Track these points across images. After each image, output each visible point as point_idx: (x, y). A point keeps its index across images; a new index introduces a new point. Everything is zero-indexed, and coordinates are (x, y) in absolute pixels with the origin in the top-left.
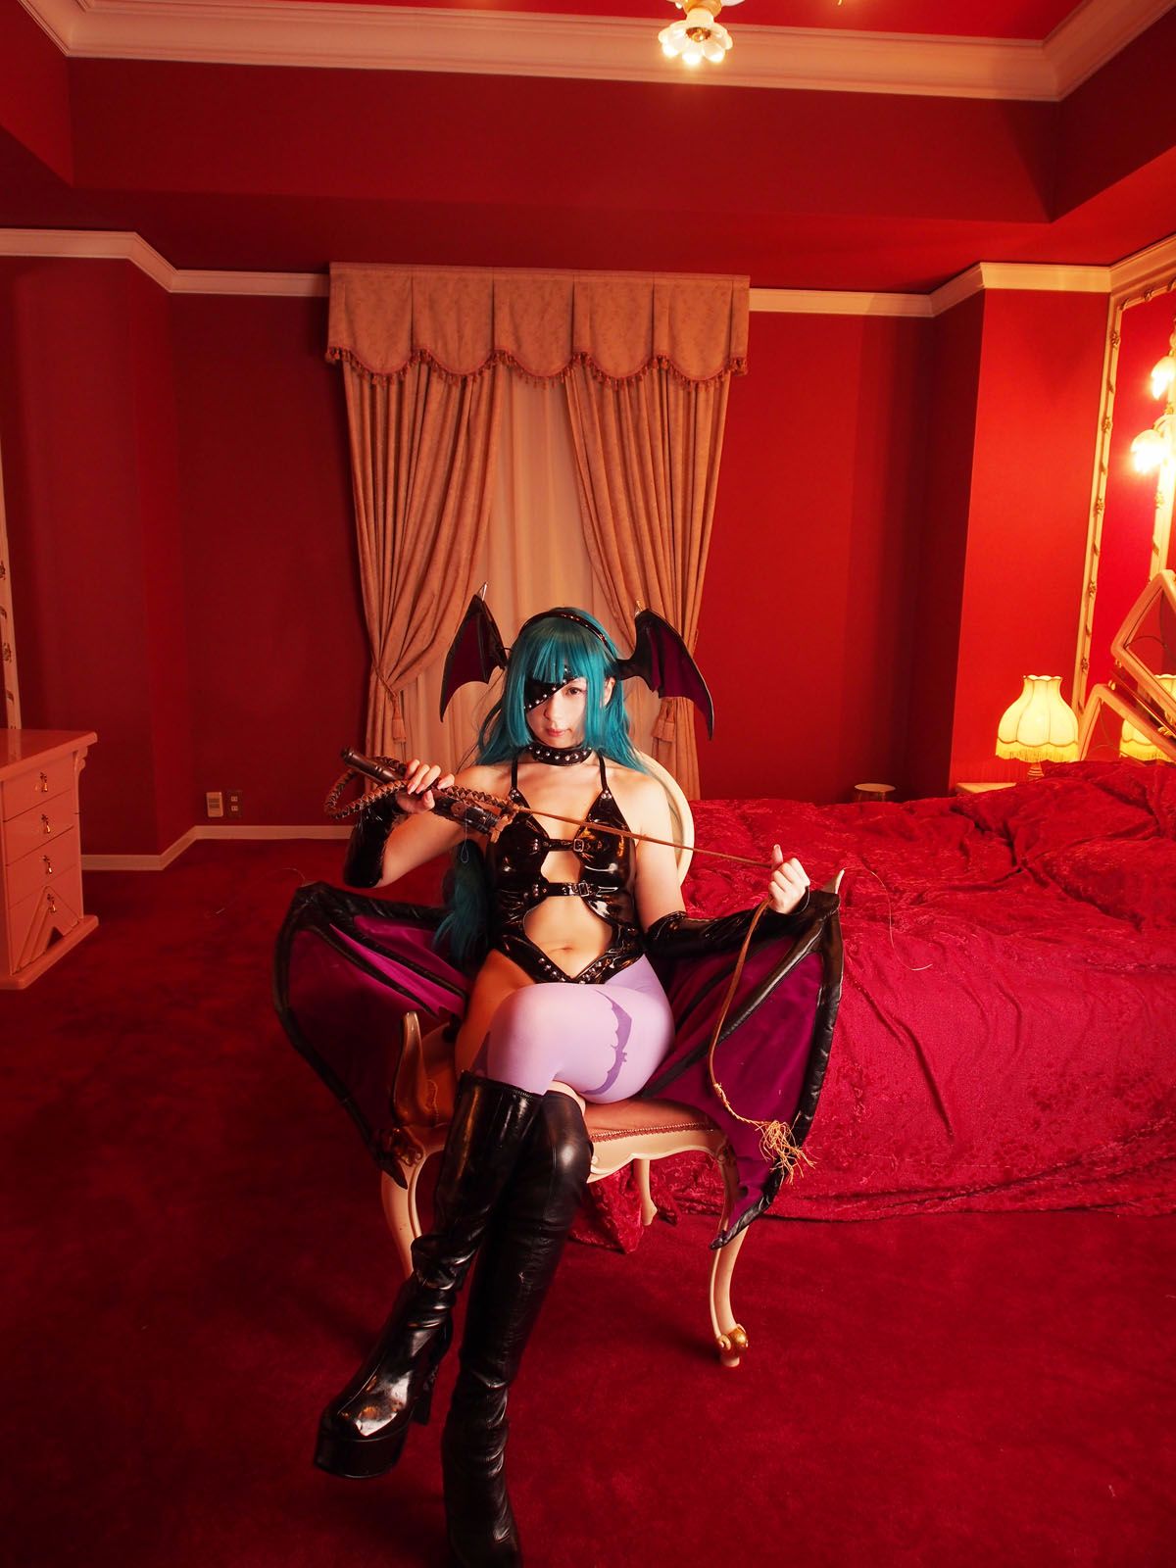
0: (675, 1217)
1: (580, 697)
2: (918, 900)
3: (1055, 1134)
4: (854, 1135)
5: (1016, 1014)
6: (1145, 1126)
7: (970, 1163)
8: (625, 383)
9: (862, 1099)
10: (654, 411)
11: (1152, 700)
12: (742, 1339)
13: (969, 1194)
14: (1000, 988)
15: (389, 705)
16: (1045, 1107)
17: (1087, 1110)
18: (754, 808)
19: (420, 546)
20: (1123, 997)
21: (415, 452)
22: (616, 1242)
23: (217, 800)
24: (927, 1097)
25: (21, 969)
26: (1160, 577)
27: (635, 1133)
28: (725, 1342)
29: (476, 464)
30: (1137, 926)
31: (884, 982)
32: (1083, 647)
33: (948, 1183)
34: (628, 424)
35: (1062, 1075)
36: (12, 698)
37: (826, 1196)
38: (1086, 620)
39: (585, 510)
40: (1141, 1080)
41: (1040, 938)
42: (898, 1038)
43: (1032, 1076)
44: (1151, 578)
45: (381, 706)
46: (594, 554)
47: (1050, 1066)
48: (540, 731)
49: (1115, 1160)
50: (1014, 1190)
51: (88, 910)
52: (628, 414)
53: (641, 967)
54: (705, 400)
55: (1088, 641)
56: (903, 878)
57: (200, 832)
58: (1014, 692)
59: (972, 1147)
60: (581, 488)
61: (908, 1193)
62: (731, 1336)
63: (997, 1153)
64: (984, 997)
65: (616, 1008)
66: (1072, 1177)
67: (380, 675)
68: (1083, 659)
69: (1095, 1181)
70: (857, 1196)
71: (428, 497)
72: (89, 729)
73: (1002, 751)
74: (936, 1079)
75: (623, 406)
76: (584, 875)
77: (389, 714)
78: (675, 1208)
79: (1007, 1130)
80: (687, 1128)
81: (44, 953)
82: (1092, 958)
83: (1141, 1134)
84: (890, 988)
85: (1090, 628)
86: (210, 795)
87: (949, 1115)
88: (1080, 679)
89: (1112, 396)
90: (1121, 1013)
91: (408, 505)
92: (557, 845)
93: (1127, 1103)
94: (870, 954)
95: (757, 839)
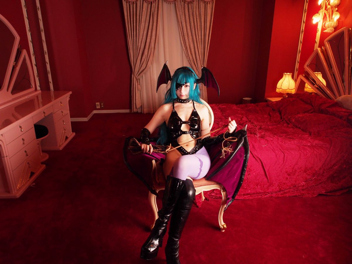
0: (209, 199)
1: (188, 88)
2: (260, 128)
3: (291, 180)
4: (247, 182)
5: (283, 155)
6: (310, 179)
7: (272, 187)
8: (190, 2)
9: (249, 174)
10: (197, 9)
11: (313, 78)
12: (225, 226)
13: (272, 193)
14: (280, 149)
15: (136, 82)
16: (289, 175)
17: (298, 176)
18: (222, 106)
19: (142, 44)
20: (307, 151)
21: (140, 21)
22: (197, 205)
23: (98, 104)
24: (263, 173)
25: (60, 145)
26: (317, 50)
27: (203, 186)
28: (222, 227)
29: (155, 24)
30: (310, 135)
31: (255, 148)
32: (297, 66)
33: (267, 191)
34: (191, 13)
35: (293, 168)
36: (51, 83)
37: (241, 194)
38: (298, 59)
39: (181, 34)
40: (310, 169)
41: (289, 138)
42: (257, 161)
43: (286, 168)
44: (315, 50)
45: (134, 82)
46: (183, 45)
47: (291, 166)
48: (179, 95)
49: (303, 186)
50: (282, 192)
51: (73, 131)
52: (190, 10)
53: (203, 149)
54: (209, 7)
55: (298, 64)
56: (256, 123)
57: (95, 112)
58: (281, 77)
59: (273, 184)
60: (180, 29)
61: (259, 193)
62: (223, 226)
63: (278, 185)
64: (277, 152)
65: (200, 160)
66: (294, 189)
67: (134, 75)
68: (297, 68)
69: (299, 190)
70: (248, 194)
71: (144, 32)
72: (70, 91)
73: (277, 90)
74: (266, 170)
75: (189, 8)
76: (190, 129)
77: (137, 84)
78: (209, 197)
79: (280, 180)
80: (215, 184)
81: (65, 142)
82: (301, 142)
83: (310, 180)
84: (256, 150)
85: (299, 61)
86: (97, 103)
87: (268, 177)
88: (296, 73)
89: (307, 4)
90: (307, 155)
91: (139, 34)
92: (184, 123)
93: (307, 174)
94: (251, 142)
95: (223, 113)
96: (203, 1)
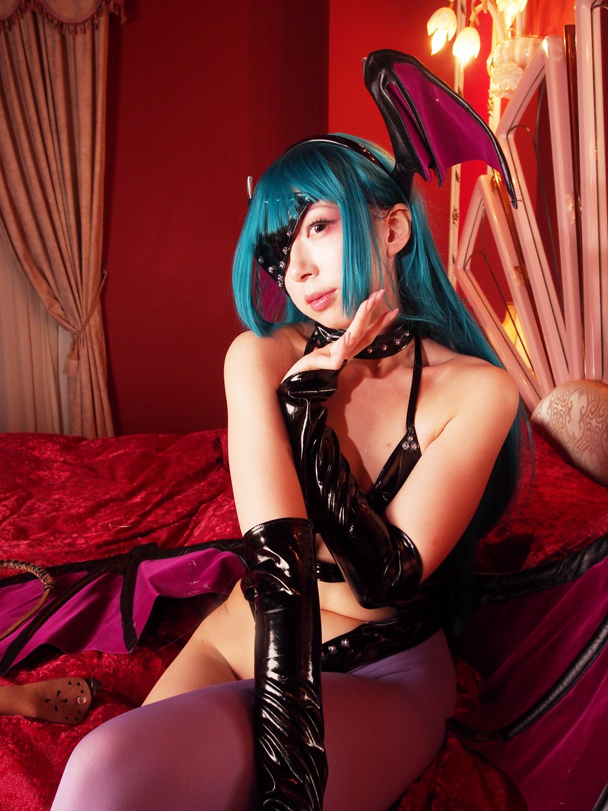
54: (81, 42)
96: (55, 22)
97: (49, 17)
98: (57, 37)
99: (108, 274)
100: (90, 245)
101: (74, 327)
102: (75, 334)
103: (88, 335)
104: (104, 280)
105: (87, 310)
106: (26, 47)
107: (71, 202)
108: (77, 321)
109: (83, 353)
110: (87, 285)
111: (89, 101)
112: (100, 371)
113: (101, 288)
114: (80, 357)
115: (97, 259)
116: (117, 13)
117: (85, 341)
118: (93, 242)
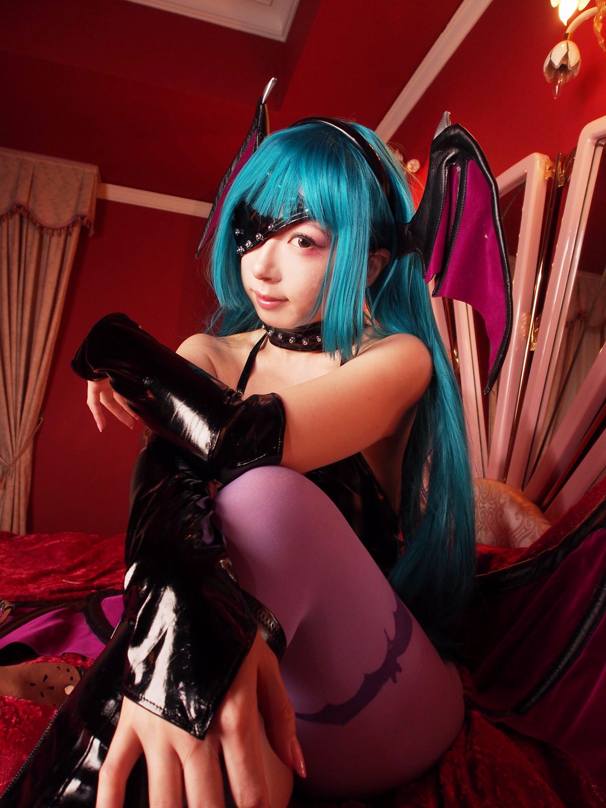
54: (55, 244)
96: (38, 225)
97: (34, 221)
98: (37, 236)
99: (44, 421)
100: (33, 394)
101: (6, 461)
102: (6, 466)
103: (17, 469)
104: (39, 425)
105: (20, 446)
106: (10, 238)
107: (23, 357)
108: (9, 455)
109: (10, 483)
110: (25, 426)
111: (54, 285)
112: (23, 501)
113: (36, 431)
114: (7, 487)
115: (37, 406)
116: (88, 226)
117: (14, 474)
118: (37, 391)
